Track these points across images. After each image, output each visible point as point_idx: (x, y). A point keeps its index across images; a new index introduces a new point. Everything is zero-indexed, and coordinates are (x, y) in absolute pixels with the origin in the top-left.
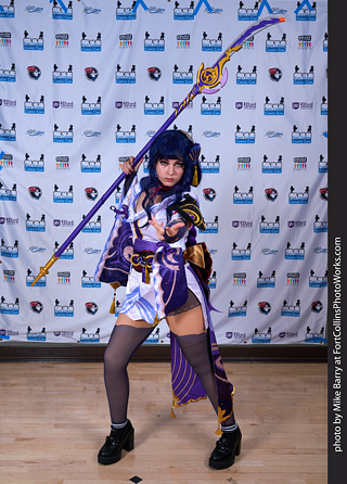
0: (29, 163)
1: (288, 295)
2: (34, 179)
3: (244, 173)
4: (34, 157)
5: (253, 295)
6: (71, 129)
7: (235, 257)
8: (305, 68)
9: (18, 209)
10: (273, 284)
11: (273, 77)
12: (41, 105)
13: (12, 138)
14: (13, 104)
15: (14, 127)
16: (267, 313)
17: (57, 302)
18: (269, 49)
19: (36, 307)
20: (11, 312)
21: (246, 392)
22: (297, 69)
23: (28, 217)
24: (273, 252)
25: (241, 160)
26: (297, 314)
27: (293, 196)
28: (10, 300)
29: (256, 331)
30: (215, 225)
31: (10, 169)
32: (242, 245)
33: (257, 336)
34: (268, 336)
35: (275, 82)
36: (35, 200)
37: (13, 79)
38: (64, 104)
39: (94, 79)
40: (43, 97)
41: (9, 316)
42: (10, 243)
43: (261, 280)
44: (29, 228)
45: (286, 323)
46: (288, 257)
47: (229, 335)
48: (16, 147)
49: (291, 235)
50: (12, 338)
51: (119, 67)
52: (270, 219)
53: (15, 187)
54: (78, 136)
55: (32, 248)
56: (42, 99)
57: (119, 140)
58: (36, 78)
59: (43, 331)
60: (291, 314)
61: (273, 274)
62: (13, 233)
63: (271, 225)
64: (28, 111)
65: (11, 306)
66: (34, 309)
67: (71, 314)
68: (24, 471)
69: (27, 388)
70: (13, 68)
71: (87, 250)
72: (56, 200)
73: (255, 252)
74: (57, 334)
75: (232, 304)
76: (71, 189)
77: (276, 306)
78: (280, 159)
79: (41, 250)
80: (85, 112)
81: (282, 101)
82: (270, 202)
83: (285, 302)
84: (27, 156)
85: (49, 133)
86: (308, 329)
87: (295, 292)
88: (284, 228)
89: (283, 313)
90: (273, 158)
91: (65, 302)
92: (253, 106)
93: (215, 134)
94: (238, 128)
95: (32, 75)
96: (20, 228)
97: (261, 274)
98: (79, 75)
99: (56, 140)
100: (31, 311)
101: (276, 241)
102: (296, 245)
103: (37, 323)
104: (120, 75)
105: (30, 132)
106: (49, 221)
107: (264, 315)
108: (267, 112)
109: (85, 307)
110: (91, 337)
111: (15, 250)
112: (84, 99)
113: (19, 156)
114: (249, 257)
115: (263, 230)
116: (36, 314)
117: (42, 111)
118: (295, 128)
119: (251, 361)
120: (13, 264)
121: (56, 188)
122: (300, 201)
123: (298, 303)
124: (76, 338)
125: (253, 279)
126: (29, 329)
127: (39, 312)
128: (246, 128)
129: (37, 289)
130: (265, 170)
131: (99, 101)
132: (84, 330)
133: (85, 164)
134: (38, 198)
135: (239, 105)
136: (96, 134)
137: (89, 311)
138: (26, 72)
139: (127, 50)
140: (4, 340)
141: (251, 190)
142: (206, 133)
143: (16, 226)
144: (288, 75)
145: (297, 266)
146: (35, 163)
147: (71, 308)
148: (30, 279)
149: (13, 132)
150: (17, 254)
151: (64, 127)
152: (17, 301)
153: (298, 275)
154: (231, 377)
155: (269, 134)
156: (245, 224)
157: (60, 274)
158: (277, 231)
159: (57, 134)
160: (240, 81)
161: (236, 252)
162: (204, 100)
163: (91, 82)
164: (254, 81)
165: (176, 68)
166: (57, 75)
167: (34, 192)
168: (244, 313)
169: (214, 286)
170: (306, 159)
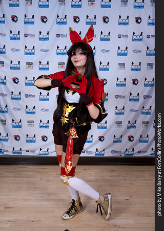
0: (12, 65)
1: (143, 132)
2: (15, 74)
3: (122, 71)
4: (15, 62)
5: (125, 132)
6: (34, 48)
7: (116, 114)
8: (153, 17)
9: (7, 89)
10: (135, 127)
11: (137, 22)
12: (18, 36)
13: (4, 53)
14: (4, 35)
15: (4, 47)
16: (132, 141)
17: (27, 135)
18: (135, 7)
19: (17, 138)
21: (122, 181)
22: (149, 17)
23: (12, 93)
24: (136, 111)
25: (120, 64)
26: (147, 141)
27: (146, 83)
28: (4, 134)
29: (127, 150)
30: (107, 97)
31: (3, 68)
32: (120, 107)
33: (127, 152)
34: (133, 153)
35: (138, 24)
36: (15, 84)
37: (4, 22)
38: (30, 35)
39: (45, 22)
40: (19, 32)
41: (4, 142)
42: (3, 106)
43: (129, 125)
44: (13, 99)
45: (141, 146)
46: (143, 113)
47: (113, 152)
48: (6, 57)
49: (144, 103)
50: (5, 153)
51: (58, 16)
52: (134, 94)
53: (5, 78)
54: (37, 51)
55: (14, 109)
56: (19, 33)
57: (58, 54)
58: (16, 22)
59: (21, 150)
60: (144, 141)
61: (136, 122)
62: (5, 101)
63: (135, 97)
64: (11, 38)
65: (4, 137)
66: (16, 139)
67: (34, 141)
69: (13, 178)
70: (4, 16)
71: (42, 110)
72: (26, 84)
73: (126, 111)
74: (28, 151)
75: (115, 136)
76: (34, 79)
77: (136, 138)
78: (140, 64)
79: (19, 109)
80: (40, 39)
81: (142, 34)
82: (135, 86)
83: (141, 136)
84: (11, 62)
85: (23, 50)
86: (152, 149)
87: (146, 131)
88: (141, 99)
89: (140, 141)
90: (136, 63)
91: (31, 136)
92: (127, 36)
93: (107, 51)
94: (119, 48)
96: (8, 99)
97: (129, 122)
98: (38, 20)
99: (26, 53)
100: (14, 140)
101: (137, 106)
102: (147, 107)
103: (17, 146)
104: (59, 20)
105: (13, 50)
106: (23, 95)
108: (134, 40)
109: (41, 138)
110: (44, 153)
111: (6, 109)
112: (40, 33)
113: (7, 62)
114: (123, 113)
115: (131, 100)
116: (17, 141)
117: (19, 39)
118: (148, 48)
119: (124, 165)
120: (5, 117)
121: (26, 78)
122: (150, 85)
123: (148, 136)
124: (37, 153)
125: (125, 125)
126: (14, 149)
127: (18, 140)
128: (123, 48)
129: (17, 129)
130: (132, 70)
131: (48, 33)
132: (41, 149)
133: (41, 66)
134: (17, 83)
135: (120, 36)
136: (46, 51)
137: (43, 140)
138: (10, 18)
139: (62, 7)
140: (1, 154)
141: (125, 80)
142: (102, 51)
143: (6, 97)
144: (145, 20)
145: (147, 118)
146: (16, 66)
147: (34, 139)
148: (14, 124)
149: (4, 50)
150: (7, 112)
151: (30, 47)
152: (7, 135)
153: (148, 122)
154: (114, 173)
155: (135, 51)
156: (121, 97)
157: (28, 122)
158: (138, 100)
159: (27, 51)
160: (120, 24)
161: (117, 111)
162: (102, 33)
163: (44, 23)
164: (127, 24)
165: (87, 17)
166: (26, 20)
167: (15, 80)
168: (121, 141)
169: (106, 127)
170: (153, 64)
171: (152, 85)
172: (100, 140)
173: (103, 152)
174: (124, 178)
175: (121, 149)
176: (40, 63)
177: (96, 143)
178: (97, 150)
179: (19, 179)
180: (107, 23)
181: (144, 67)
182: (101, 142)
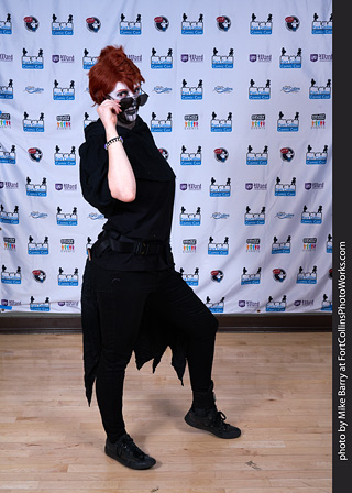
0: (27, 123)
1: (304, 262)
2: (34, 140)
3: (259, 131)
4: (34, 116)
5: (267, 261)
6: (72, 85)
7: (248, 222)
8: (324, 17)
9: (17, 172)
10: (288, 250)
11: (290, 26)
12: (40, 59)
13: (10, 96)
14: (10, 58)
15: (11, 83)
16: (281, 280)
17: (61, 271)
20: (13, 281)
21: (262, 364)
22: (316, 17)
23: (29, 180)
24: (289, 216)
25: (255, 118)
26: (314, 281)
27: (311, 156)
28: (11, 269)
29: (270, 299)
31: (8, 129)
32: (256, 209)
33: (271, 305)
34: (283, 305)
35: (291, 32)
36: (35, 162)
37: (9, 31)
38: (65, 58)
39: (96, 30)
40: (41, 51)
41: (11, 285)
42: (10, 208)
43: (276, 246)
44: (30, 193)
45: (301, 291)
46: (304, 221)
47: (242, 303)
48: (14, 106)
49: (307, 199)
50: (15, 309)
51: (123, 17)
52: (286, 180)
53: (13, 149)
54: (79, 92)
55: (33, 214)
56: (41, 53)
58: (34, 30)
59: (47, 301)
61: (289, 239)
62: (13, 198)
63: (287, 187)
64: (25, 66)
65: (12, 275)
66: (37, 278)
67: (76, 283)
68: (25, 454)
69: (32, 361)
70: (9, 18)
71: (91, 216)
72: (58, 162)
73: (269, 216)
74: (62, 304)
75: (245, 271)
76: (73, 150)
77: (291, 273)
79: (42, 216)
80: (86, 66)
81: (299, 53)
82: (286, 162)
83: (301, 269)
84: (26, 115)
85: (49, 90)
86: (325, 297)
87: (311, 258)
88: (301, 190)
90: (289, 115)
91: (69, 271)
92: (269, 58)
93: (227, 90)
95: (29, 27)
96: (20, 193)
97: (275, 239)
98: (80, 25)
99: (57, 97)
100: (34, 281)
101: (292, 204)
102: (313, 208)
103: (40, 292)
104: (124, 25)
105: (28, 89)
106: (51, 186)
107: (278, 282)
108: (283, 65)
111: (15, 215)
112: (86, 52)
113: (17, 115)
114: (263, 222)
115: (278, 193)
116: (38, 283)
117: (41, 66)
118: (313, 82)
119: (265, 331)
120: (13, 231)
121: (58, 149)
122: (318, 161)
123: (315, 269)
125: (267, 245)
126: (32, 299)
127: (42, 281)
128: (260, 83)
129: (39, 257)
130: (281, 128)
134: (38, 160)
135: (253, 58)
138: (23, 23)
140: (6, 311)
141: (266, 150)
142: (217, 89)
143: (16, 191)
144: (306, 23)
145: (314, 231)
147: (75, 277)
148: (32, 246)
149: (10, 90)
150: (18, 220)
151: (64, 84)
152: (19, 270)
153: (315, 240)
154: (243, 349)
155: (285, 89)
156: (258, 186)
157: (63, 242)
158: (293, 193)
159: (58, 91)
160: (254, 31)
161: (249, 217)
162: (215, 51)
163: (93, 33)
164: (269, 31)
165: (185, 17)
166: (56, 26)
167: (34, 154)
168: (258, 281)
169: (226, 252)
170: (324, 116)
171: (324, 161)
172: (215, 278)
173: (221, 305)
174: (264, 358)
175: (258, 298)
176: (86, 116)
177: (206, 285)
178: (208, 300)
179: (45, 361)
180: (226, 29)
181: (306, 122)
182: (216, 283)
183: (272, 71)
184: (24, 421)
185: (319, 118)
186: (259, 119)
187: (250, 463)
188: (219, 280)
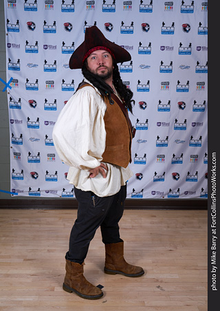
0: (28, 85)
1: (191, 169)
2: (32, 95)
3: (165, 92)
4: (32, 81)
5: (169, 168)
6: (55, 63)
7: (158, 145)
8: (205, 24)
9: (22, 114)
10: (181, 162)
11: (185, 30)
12: (36, 47)
13: (18, 69)
14: (18, 46)
15: (19, 61)
16: (177, 179)
17: (47, 172)
18: (183, 11)
19: (34, 175)
20: (19, 178)
21: (165, 229)
22: (200, 24)
23: (29, 119)
24: (182, 142)
25: (162, 84)
26: (196, 180)
27: (196, 106)
28: (18, 171)
29: (170, 190)
30: (146, 125)
31: (16, 88)
32: (162, 138)
33: (171, 194)
34: (178, 194)
35: (186, 33)
37: (18, 30)
38: (51, 47)
39: (70, 30)
40: (37, 42)
41: (17, 181)
42: (17, 136)
43: (174, 159)
44: (29, 126)
45: (188, 186)
46: (191, 145)
47: (154, 193)
48: (20, 75)
49: (193, 131)
50: (20, 194)
51: (86, 23)
52: (181, 121)
53: (20, 100)
54: (59, 67)
55: (31, 139)
56: (37, 44)
58: (33, 30)
59: (39, 190)
60: (192, 180)
61: (182, 156)
62: (19, 129)
63: (181, 125)
64: (27, 51)
65: (18, 175)
66: (33, 177)
67: (56, 180)
68: (29, 280)
69: (29, 226)
70: (18, 23)
72: (46, 108)
73: (170, 142)
74: (47, 192)
75: (156, 174)
76: (55, 102)
77: (183, 175)
78: (188, 83)
79: (36, 140)
80: (64, 52)
81: (190, 45)
82: (181, 110)
83: (189, 173)
84: (27, 80)
85: (41, 66)
86: (203, 190)
87: (195, 167)
88: (189, 127)
89: (187, 180)
90: (184, 82)
91: (52, 172)
92: (172, 48)
93: (147, 67)
94: (162, 63)
95: (30, 28)
96: (23, 127)
97: (174, 155)
98: (60, 27)
99: (46, 70)
100: (31, 178)
101: (184, 135)
102: (196, 137)
103: (35, 185)
105: (29, 65)
106: (42, 123)
107: (175, 181)
108: (181, 53)
109: (64, 175)
110: (68, 194)
111: (21, 140)
112: (64, 44)
113: (22, 80)
114: (167, 145)
115: (176, 128)
116: (34, 180)
117: (37, 51)
118: (198, 63)
119: (167, 209)
120: (19, 149)
121: (46, 101)
122: (200, 110)
123: (197, 173)
124: (59, 194)
125: (169, 159)
126: (30, 189)
127: (36, 178)
128: (167, 63)
129: (34, 164)
130: (178, 90)
131: (73, 44)
132: (64, 190)
133: (64, 86)
134: (34, 107)
135: (163, 48)
138: (26, 26)
139: (91, 11)
140: (14, 196)
141: (169, 103)
142: (141, 66)
143: (21, 125)
144: (194, 28)
145: (197, 151)
146: (33, 85)
147: (55, 176)
148: (30, 158)
149: (18, 65)
150: (22, 143)
151: (51, 62)
152: (22, 172)
153: (197, 156)
154: (155, 220)
155: (181, 67)
156: (165, 124)
157: (49, 155)
158: (185, 128)
159: (47, 66)
160: (163, 32)
161: (159, 142)
162: (140, 44)
163: (68, 32)
164: (172, 32)
165: (123, 23)
166: (46, 27)
167: (32, 104)
168: (163, 180)
169: (145, 162)
170: (204, 83)
171: (203, 110)
172: (138, 178)
173: (141, 193)
174: (166, 225)
175: (163, 189)
176: (63, 81)
177: (132, 182)
178: (134, 190)
179: (38, 226)
180: (147, 31)
181: (193, 87)
182: (138, 181)
183: (173, 56)
184: (28, 262)
185: (201, 84)
186: (166, 84)
187: (159, 287)
188: (140, 179)
